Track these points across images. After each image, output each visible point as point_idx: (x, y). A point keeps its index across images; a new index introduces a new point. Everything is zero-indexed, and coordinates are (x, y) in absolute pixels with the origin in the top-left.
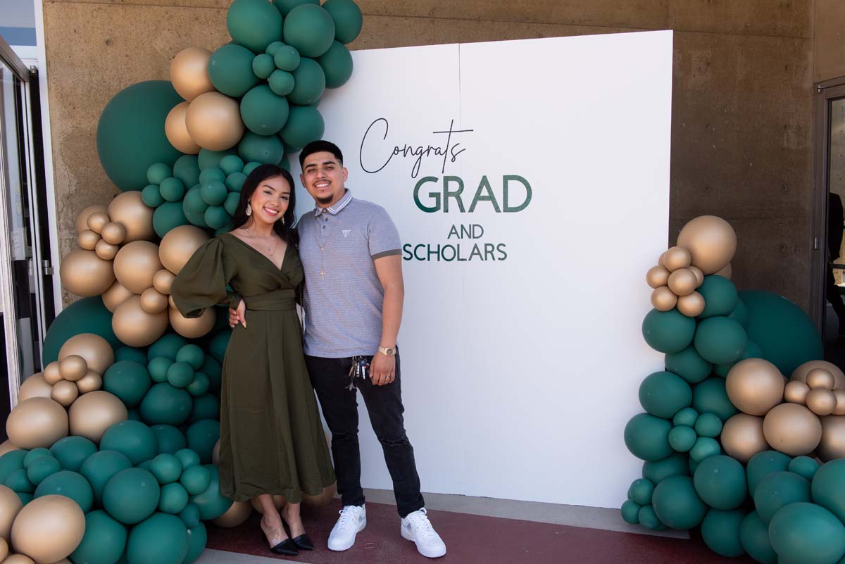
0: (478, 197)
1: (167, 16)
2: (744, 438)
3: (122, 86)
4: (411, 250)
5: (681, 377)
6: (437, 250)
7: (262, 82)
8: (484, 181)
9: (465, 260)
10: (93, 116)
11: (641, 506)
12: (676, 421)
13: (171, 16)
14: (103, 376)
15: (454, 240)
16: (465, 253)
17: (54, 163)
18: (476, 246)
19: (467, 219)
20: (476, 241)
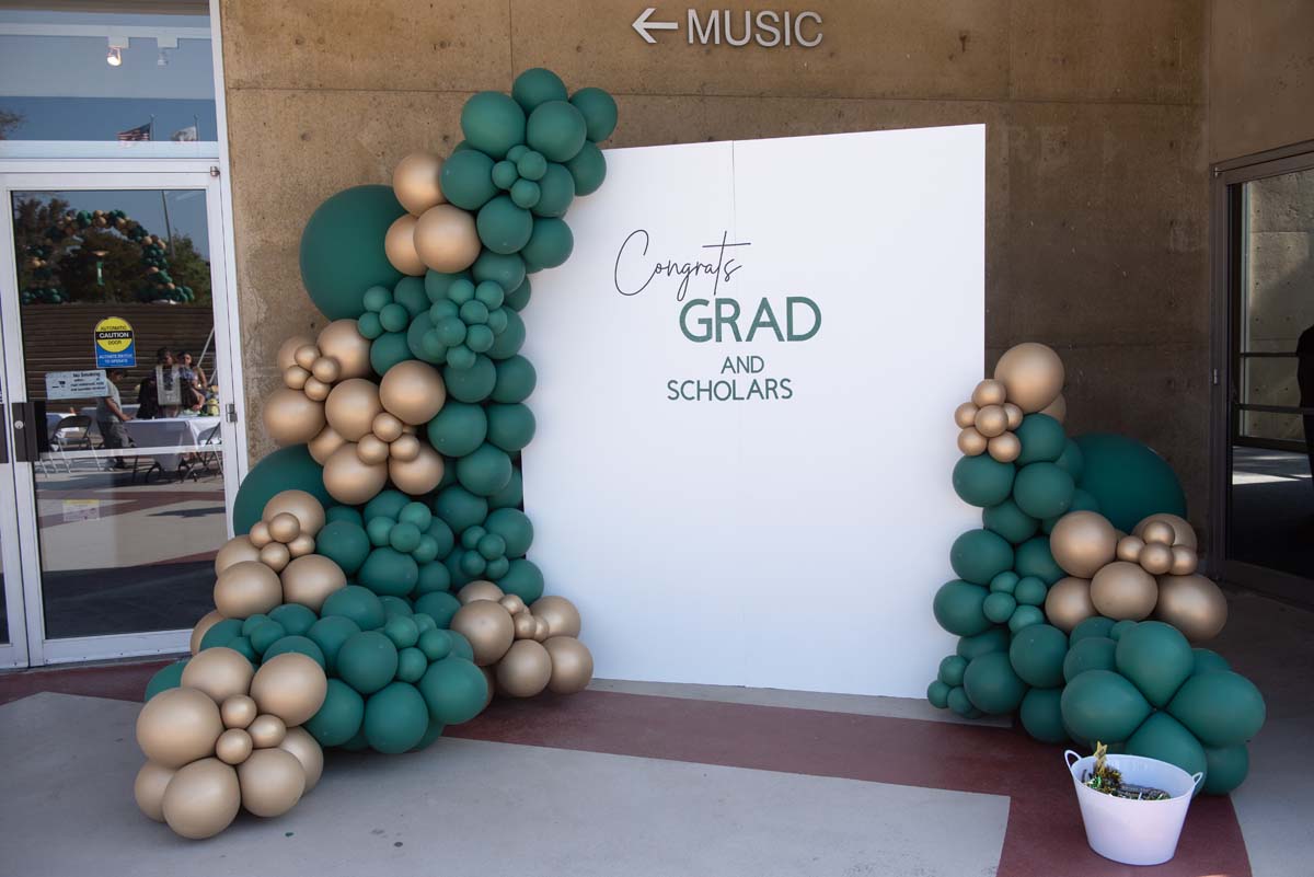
0: (757, 323)
1: (376, 103)
2: (1070, 604)
3: (321, 190)
4: (678, 387)
5: (1001, 536)
6: (708, 387)
7: (504, 193)
8: (765, 305)
9: (742, 399)
10: (286, 227)
11: (952, 687)
12: (992, 588)
13: (380, 104)
14: (315, 537)
15: (729, 376)
16: (742, 391)
17: (239, 285)
18: (755, 382)
19: (744, 350)
20: (755, 376)
